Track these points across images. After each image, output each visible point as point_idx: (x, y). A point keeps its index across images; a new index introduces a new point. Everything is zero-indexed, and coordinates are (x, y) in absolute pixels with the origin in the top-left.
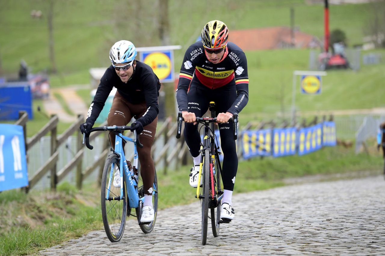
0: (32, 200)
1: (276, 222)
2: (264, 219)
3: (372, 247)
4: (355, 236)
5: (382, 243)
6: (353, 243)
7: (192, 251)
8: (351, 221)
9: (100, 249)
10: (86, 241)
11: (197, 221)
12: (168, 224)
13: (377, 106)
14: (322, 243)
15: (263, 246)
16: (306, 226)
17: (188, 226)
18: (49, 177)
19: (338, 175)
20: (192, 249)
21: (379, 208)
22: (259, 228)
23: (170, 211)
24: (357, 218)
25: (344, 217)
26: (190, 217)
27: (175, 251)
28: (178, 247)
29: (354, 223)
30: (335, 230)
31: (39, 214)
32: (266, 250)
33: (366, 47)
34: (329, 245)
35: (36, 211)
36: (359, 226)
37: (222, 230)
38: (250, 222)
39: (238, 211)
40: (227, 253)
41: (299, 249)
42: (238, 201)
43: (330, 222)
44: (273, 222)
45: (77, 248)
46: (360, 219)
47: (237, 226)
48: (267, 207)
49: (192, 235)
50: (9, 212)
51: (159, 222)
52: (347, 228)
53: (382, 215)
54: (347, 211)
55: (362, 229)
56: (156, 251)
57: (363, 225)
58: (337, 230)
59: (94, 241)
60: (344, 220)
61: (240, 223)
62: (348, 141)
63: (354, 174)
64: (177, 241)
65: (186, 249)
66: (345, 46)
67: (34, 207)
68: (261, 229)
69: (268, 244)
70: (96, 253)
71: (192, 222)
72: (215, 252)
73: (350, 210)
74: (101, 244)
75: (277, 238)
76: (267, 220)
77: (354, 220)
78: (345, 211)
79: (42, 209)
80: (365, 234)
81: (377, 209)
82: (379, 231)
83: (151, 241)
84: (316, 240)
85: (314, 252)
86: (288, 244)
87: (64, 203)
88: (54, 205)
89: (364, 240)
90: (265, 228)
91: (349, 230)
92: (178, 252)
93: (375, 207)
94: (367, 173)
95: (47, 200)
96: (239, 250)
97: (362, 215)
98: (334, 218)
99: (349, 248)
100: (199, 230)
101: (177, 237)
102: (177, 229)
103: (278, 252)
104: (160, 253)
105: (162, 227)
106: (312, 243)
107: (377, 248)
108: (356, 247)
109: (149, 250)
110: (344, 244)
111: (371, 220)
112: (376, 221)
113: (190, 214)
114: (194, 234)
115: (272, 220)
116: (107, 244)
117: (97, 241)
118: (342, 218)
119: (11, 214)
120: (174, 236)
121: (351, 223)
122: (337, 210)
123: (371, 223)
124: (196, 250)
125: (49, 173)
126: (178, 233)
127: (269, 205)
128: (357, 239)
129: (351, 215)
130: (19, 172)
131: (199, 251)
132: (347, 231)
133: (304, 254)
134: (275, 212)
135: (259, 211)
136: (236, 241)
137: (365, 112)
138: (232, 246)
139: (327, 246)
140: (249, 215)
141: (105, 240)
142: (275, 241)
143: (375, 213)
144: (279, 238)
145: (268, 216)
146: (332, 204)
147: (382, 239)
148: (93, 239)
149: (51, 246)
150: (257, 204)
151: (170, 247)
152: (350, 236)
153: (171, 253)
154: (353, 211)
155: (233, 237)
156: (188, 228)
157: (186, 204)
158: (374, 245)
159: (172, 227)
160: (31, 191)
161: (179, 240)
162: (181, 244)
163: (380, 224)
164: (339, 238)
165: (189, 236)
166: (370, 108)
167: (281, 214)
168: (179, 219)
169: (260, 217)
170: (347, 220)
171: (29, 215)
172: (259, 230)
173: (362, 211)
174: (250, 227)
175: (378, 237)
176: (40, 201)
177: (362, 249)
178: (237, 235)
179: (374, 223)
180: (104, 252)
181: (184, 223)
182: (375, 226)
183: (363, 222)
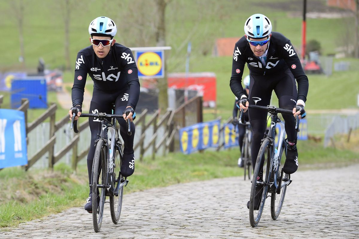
0: (30, 178)
1: (240, 206)
2: (229, 203)
3: (325, 232)
4: (310, 221)
5: (334, 228)
6: (308, 228)
7: (156, 230)
8: (309, 207)
9: (74, 224)
10: (64, 217)
11: (168, 203)
12: (142, 204)
13: (345, 107)
14: (279, 226)
15: (224, 228)
16: (267, 210)
17: (159, 206)
18: (47, 158)
19: (308, 166)
20: (157, 229)
21: (337, 196)
22: (223, 211)
23: (148, 192)
24: (314, 205)
25: (304, 203)
26: (163, 198)
27: (141, 229)
28: (145, 226)
29: (311, 209)
30: (293, 215)
31: (35, 190)
32: (225, 232)
33: (338, 56)
34: (284, 229)
35: (33, 187)
36: (316, 212)
37: (189, 212)
38: (216, 205)
39: (208, 194)
40: (188, 233)
41: (256, 232)
42: (211, 185)
43: (290, 208)
44: (237, 205)
45: (54, 223)
46: (318, 205)
47: (204, 208)
48: (235, 192)
49: (161, 215)
50: (9, 187)
51: (135, 202)
52: (304, 213)
53: (338, 202)
54: (307, 197)
55: (317, 215)
56: (124, 229)
57: (319, 211)
58: (295, 215)
59: (71, 217)
60: (303, 206)
61: (207, 205)
62: (318, 137)
63: (321, 165)
64: (146, 220)
65: (151, 228)
66: (320, 54)
67: (32, 184)
68: (225, 212)
69: (229, 226)
70: (69, 228)
71: (164, 203)
72: (178, 232)
73: (310, 197)
74: (76, 220)
75: (238, 220)
76: (232, 203)
77: (312, 206)
78: (305, 197)
79: (38, 186)
80: (320, 219)
81: (334, 197)
82: (333, 217)
83: (123, 219)
84: (274, 224)
85: (270, 235)
86: (247, 227)
87: (59, 181)
88: (50, 183)
89: (318, 225)
90: (229, 211)
91: (306, 215)
92: (144, 231)
93: (333, 195)
94: (333, 164)
95: (45, 178)
96: (201, 231)
97: (320, 202)
98: (294, 204)
99: (303, 233)
100: (169, 211)
101: (146, 217)
102: (149, 209)
103: (236, 234)
104: (127, 231)
105: (136, 206)
106: (269, 227)
107: (328, 233)
108: (309, 231)
109: (118, 228)
110: (298, 229)
111: (327, 206)
112: (332, 208)
113: (165, 196)
114: (163, 214)
115: (237, 204)
116: (82, 221)
117: (74, 217)
118: (302, 204)
119: (10, 189)
120: (144, 216)
121: (308, 209)
122: (298, 197)
123: (327, 210)
124: (160, 229)
125: (47, 154)
126: (149, 213)
127: (238, 190)
128: (312, 224)
129: (309, 201)
130: (19, 152)
131: (163, 230)
132: (304, 216)
133: (260, 236)
134: (242, 197)
135: (227, 195)
136: (200, 222)
137: (335, 112)
138: (194, 227)
139: (282, 230)
140: (218, 199)
141: (81, 217)
142: (235, 224)
143: (332, 200)
144: (240, 221)
145: (234, 200)
146: (295, 191)
147: (335, 224)
148: (71, 215)
149: (32, 220)
150: (227, 189)
151: (138, 226)
152: (306, 221)
153: (137, 231)
154: (313, 198)
155: (198, 218)
156: (159, 209)
157: (165, 186)
158: (326, 230)
159: (145, 207)
160: (30, 169)
161: (148, 219)
162: (149, 223)
163: (335, 211)
164: (296, 222)
165: (158, 216)
166: (339, 109)
167: (247, 198)
168: (153, 200)
169: (227, 200)
170: (305, 206)
171: (26, 190)
172: (223, 213)
173: (320, 198)
174: (215, 209)
175: (331, 223)
176: (37, 179)
177: (315, 234)
178: (202, 217)
179: (330, 209)
180: (76, 228)
181: (156, 204)
182: (330, 212)
183: (320, 208)
